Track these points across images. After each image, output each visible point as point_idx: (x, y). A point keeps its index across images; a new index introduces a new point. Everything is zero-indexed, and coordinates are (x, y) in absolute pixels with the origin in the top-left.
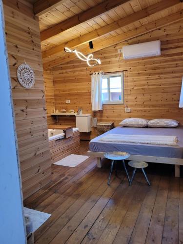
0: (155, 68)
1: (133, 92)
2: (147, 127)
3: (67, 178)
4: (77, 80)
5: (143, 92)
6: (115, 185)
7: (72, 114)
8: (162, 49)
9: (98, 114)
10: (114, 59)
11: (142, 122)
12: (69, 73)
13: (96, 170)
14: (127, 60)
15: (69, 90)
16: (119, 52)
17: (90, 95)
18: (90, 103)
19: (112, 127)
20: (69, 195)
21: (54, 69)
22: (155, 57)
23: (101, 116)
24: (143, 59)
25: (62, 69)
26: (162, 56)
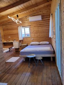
0: (40, 24)
1: (34, 33)
2: (39, 45)
4: (12, 29)
5: (37, 33)
6: (31, 67)
8: (42, 18)
10: (26, 22)
11: (38, 43)
12: (9, 27)
13: (23, 62)
14: (31, 22)
15: (9, 33)
17: (18, 34)
18: (18, 37)
19: (27, 46)
20: (14, 74)
21: (3, 25)
22: (40, 21)
23: (23, 42)
24: (36, 21)
25: (6, 25)
26: (42, 20)
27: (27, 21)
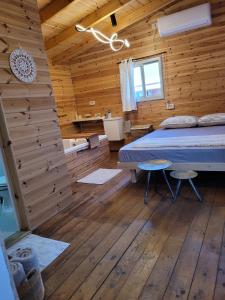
0: (204, 44)
1: (177, 81)
2: (197, 126)
3: (92, 198)
4: (101, 73)
5: (190, 79)
6: (153, 203)
7: (99, 118)
8: (213, 16)
9: (132, 116)
10: (147, 39)
11: (190, 120)
12: (91, 65)
13: (130, 186)
14: (165, 38)
15: (92, 88)
16: (153, 27)
17: (120, 92)
18: (121, 102)
19: (151, 130)
20: (94, 219)
21: (71, 62)
22: (204, 28)
23: (136, 118)
24: (187, 33)
25: (81, 60)
26: (213, 25)
27: (152, 37)
